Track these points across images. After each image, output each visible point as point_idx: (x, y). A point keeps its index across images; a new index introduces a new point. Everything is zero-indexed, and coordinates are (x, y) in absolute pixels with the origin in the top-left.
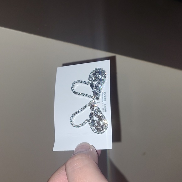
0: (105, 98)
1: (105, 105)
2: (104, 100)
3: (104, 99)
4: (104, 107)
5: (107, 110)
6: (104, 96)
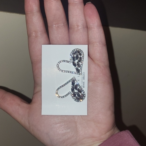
0: (84, 78)
1: (84, 82)
3: (83, 78)
4: (82, 84)
5: (85, 86)
6: (83, 75)
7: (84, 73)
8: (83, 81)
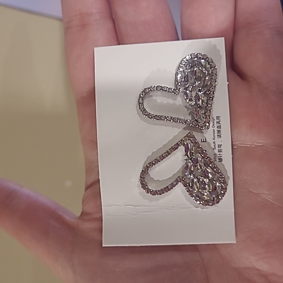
0: (219, 132)
1: (220, 146)
3: (216, 132)
4: (216, 152)
5: (223, 158)
6: (216, 125)
7: (218, 118)
8: (218, 141)
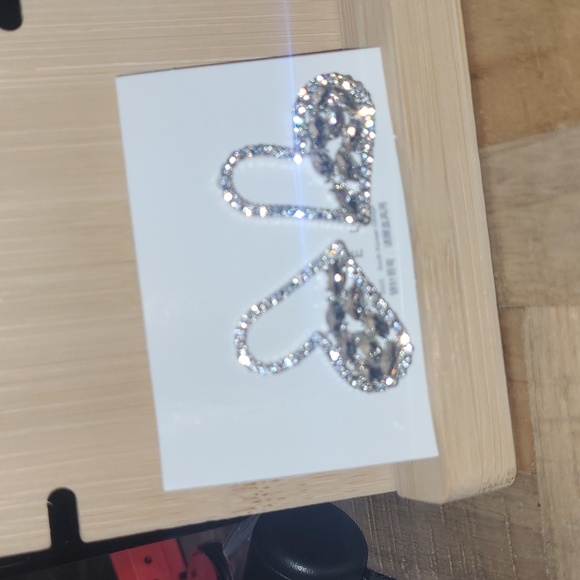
2: (381, 239)
